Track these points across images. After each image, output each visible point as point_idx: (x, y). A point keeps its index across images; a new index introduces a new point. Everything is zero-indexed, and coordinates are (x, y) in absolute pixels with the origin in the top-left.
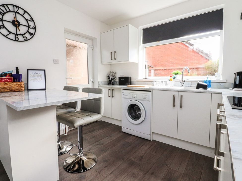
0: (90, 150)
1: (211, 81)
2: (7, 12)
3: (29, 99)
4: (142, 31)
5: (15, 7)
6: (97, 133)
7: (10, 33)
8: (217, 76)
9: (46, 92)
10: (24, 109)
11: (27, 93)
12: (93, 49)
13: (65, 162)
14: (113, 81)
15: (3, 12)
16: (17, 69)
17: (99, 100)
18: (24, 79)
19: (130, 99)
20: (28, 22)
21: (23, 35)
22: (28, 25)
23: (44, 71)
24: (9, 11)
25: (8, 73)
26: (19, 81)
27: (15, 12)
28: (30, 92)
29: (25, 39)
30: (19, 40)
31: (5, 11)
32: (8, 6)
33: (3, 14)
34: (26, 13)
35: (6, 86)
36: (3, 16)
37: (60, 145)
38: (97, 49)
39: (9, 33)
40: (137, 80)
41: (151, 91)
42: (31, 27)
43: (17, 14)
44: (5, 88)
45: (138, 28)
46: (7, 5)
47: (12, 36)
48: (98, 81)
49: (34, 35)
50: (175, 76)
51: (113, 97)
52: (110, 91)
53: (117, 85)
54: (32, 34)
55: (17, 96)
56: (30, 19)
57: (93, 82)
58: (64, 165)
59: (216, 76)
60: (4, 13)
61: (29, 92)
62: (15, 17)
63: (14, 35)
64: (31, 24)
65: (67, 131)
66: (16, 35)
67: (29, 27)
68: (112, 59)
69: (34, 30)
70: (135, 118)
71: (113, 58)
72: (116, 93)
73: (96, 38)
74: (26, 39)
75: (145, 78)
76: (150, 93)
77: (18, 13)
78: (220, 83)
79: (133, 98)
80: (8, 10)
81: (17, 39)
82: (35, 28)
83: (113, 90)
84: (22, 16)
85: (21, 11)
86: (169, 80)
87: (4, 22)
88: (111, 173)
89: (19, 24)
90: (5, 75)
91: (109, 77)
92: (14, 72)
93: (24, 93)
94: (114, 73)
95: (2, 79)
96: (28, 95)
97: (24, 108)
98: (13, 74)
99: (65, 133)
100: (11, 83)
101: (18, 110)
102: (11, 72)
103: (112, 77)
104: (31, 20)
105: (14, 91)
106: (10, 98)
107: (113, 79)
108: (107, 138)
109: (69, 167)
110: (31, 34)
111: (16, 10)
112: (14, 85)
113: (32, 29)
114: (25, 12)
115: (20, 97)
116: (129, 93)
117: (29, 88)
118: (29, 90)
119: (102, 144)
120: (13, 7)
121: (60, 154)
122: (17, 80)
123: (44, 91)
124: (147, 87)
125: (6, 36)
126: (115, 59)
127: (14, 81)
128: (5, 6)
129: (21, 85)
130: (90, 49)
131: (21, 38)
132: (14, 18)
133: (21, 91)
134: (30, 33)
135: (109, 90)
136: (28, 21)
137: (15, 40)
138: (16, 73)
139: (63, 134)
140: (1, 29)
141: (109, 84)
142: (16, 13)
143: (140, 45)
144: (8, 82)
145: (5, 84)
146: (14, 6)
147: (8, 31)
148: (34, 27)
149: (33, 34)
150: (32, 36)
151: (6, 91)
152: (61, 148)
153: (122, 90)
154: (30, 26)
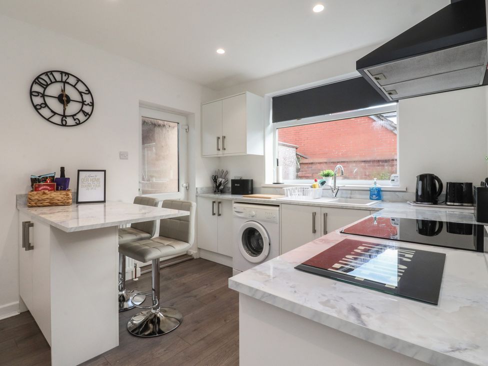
0: (172, 306)
1: (382, 189)
2: (52, 83)
3: (78, 218)
4: (272, 100)
5: (64, 75)
6: (191, 278)
7: (55, 113)
8: (394, 180)
9: (105, 206)
10: (76, 231)
11: (76, 209)
12: (187, 130)
13: (129, 323)
14: (222, 187)
15: (45, 84)
16: (62, 169)
17: (186, 220)
18: (72, 185)
19: (246, 218)
20: (82, 96)
21: (73, 116)
22: (81, 101)
23: (104, 172)
24: (55, 81)
25: (48, 176)
26: (64, 189)
27: (63, 82)
28: (81, 207)
29: (76, 123)
30: (67, 125)
31: (49, 82)
32: (54, 73)
33: (45, 87)
34: (80, 82)
35: (46, 197)
36: (45, 89)
37: (125, 295)
38: (195, 133)
39: (53, 114)
40: (262, 185)
41: (278, 206)
42: (86, 103)
43: (66, 85)
44: (44, 200)
45: (263, 97)
46: (51, 72)
47: (57, 119)
48: (196, 187)
49: (90, 116)
50: (324, 179)
51: (219, 215)
52: (216, 205)
53: (229, 193)
54: (88, 114)
55: (61, 213)
56: (86, 90)
57: (187, 188)
58: (128, 326)
59: (392, 180)
60: (47, 85)
61: (79, 206)
62: (63, 89)
63: (61, 117)
64: (87, 98)
65: (139, 275)
66: (64, 116)
67: (83, 102)
68: (219, 150)
69: (91, 107)
70: (255, 252)
71: (221, 147)
72: (224, 209)
73: (193, 114)
74: (78, 122)
75: (276, 182)
76: (277, 208)
77: (68, 83)
78: (397, 193)
79: (251, 217)
80: (53, 80)
81: (64, 123)
82: (92, 104)
83: (219, 203)
84: (74, 86)
85: (72, 80)
86: (312, 187)
87: (46, 99)
88: (201, 340)
89: (69, 100)
90: (45, 179)
91: (215, 179)
92: (58, 176)
93: (72, 208)
94: (224, 173)
95: (40, 186)
96: (77, 211)
97: (75, 229)
98: (55, 177)
99: (134, 277)
100: (52, 192)
101: (68, 231)
102: (54, 175)
103: (220, 179)
104: (87, 92)
105: (57, 205)
106: (52, 215)
107: (222, 182)
108: (205, 287)
109: (137, 331)
110: (85, 114)
111: (64, 78)
112: (58, 195)
113: (88, 106)
114: (79, 80)
115: (65, 214)
116: (244, 209)
117: (79, 201)
118: (78, 203)
119: (196, 296)
120: (60, 75)
121: (122, 310)
122: (61, 187)
123: (102, 205)
124: (274, 198)
125: (48, 120)
126: (225, 149)
127: (57, 189)
128: (49, 74)
129: (67, 195)
130: (183, 132)
131: (70, 121)
132: (62, 91)
133: (68, 204)
134: (84, 112)
135: (214, 202)
136: (83, 94)
137: (61, 124)
138: (61, 177)
139: (131, 278)
140: (42, 108)
141: (216, 191)
142: (65, 82)
143: (269, 124)
144: (49, 190)
145: (44, 193)
146: (62, 73)
147: (52, 111)
148: (91, 102)
149: (90, 114)
150: (88, 116)
151: (45, 204)
152: (126, 299)
153: (233, 202)
154: (85, 101)
